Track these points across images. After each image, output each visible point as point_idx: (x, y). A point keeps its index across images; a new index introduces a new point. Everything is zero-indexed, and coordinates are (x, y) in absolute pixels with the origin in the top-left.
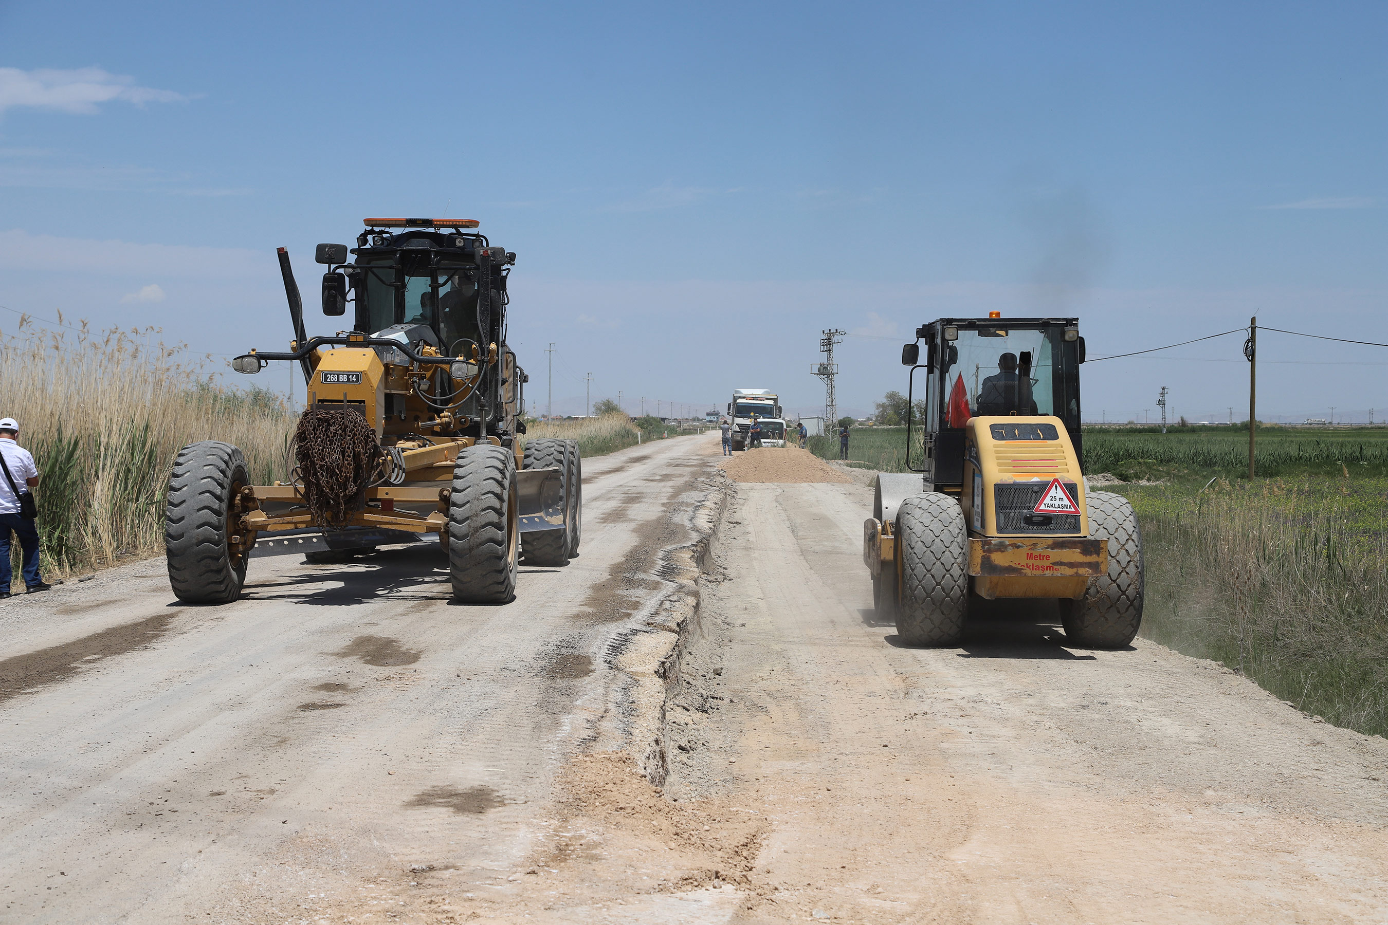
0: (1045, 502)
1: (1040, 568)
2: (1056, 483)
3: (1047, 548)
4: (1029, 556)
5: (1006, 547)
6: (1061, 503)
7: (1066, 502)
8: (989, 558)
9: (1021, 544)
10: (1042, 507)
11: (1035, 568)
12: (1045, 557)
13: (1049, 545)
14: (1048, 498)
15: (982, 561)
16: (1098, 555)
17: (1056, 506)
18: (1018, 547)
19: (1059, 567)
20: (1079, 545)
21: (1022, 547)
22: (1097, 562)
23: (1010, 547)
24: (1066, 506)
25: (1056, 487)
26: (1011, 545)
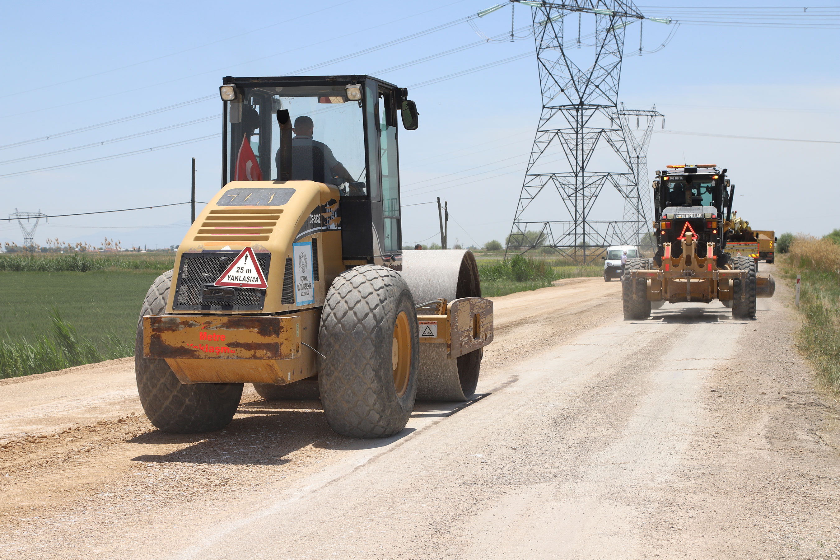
0: (229, 274)
1: (215, 350)
2: (247, 253)
3: (222, 327)
4: (203, 337)
5: (177, 325)
6: (247, 275)
7: (254, 274)
8: (159, 337)
9: (194, 323)
10: (226, 280)
11: (209, 349)
12: (220, 338)
13: (224, 324)
14: (235, 269)
15: (152, 341)
16: (278, 335)
17: (242, 279)
18: (191, 325)
19: (235, 349)
20: (257, 324)
21: (195, 325)
22: (277, 343)
23: (182, 326)
24: (252, 279)
25: (247, 256)
26: (183, 323)
